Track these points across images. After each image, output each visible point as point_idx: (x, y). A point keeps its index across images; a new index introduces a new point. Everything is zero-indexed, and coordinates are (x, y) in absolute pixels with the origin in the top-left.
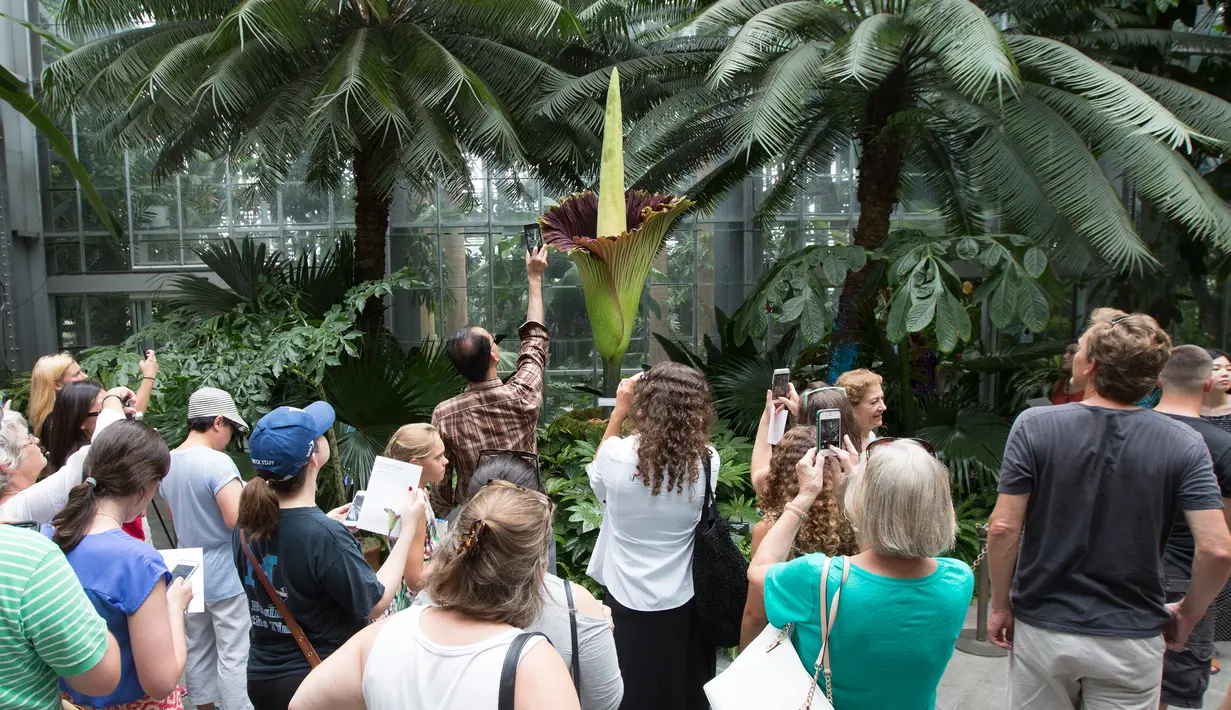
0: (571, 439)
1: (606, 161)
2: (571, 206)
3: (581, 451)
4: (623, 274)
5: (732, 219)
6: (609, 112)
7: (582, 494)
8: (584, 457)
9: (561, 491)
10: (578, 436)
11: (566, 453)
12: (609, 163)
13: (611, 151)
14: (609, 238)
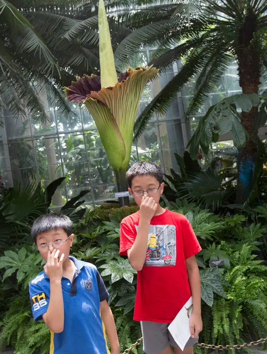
0: (100, 222)
1: (102, 51)
2: (84, 82)
3: (107, 228)
4: (120, 114)
5: (175, 118)
6: (101, 23)
7: (110, 256)
8: (109, 231)
9: (95, 256)
10: (104, 219)
11: (98, 231)
12: (104, 52)
13: (104, 44)
14: (107, 88)
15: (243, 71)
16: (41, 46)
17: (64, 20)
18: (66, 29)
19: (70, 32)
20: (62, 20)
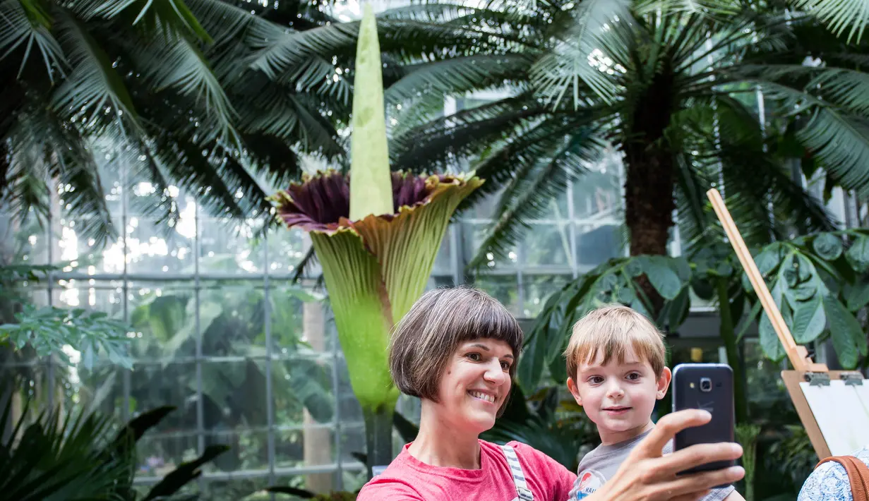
1: (361, 125)
13: (369, 110)
14: (382, 216)
15: (637, 190)
16: (209, 84)
17: (251, 22)
18: (257, 45)
19: (269, 54)
20: (247, 23)
